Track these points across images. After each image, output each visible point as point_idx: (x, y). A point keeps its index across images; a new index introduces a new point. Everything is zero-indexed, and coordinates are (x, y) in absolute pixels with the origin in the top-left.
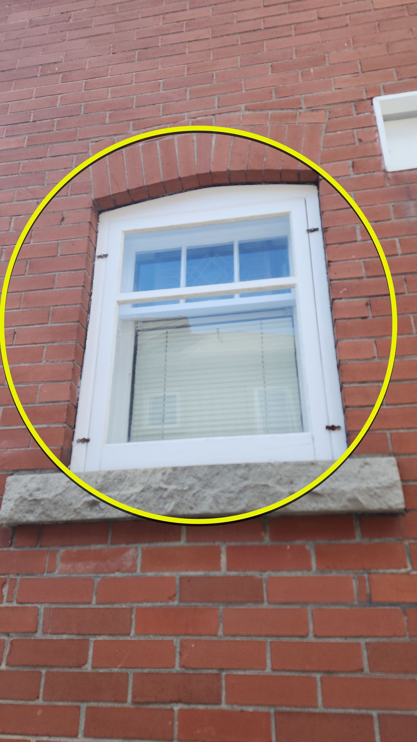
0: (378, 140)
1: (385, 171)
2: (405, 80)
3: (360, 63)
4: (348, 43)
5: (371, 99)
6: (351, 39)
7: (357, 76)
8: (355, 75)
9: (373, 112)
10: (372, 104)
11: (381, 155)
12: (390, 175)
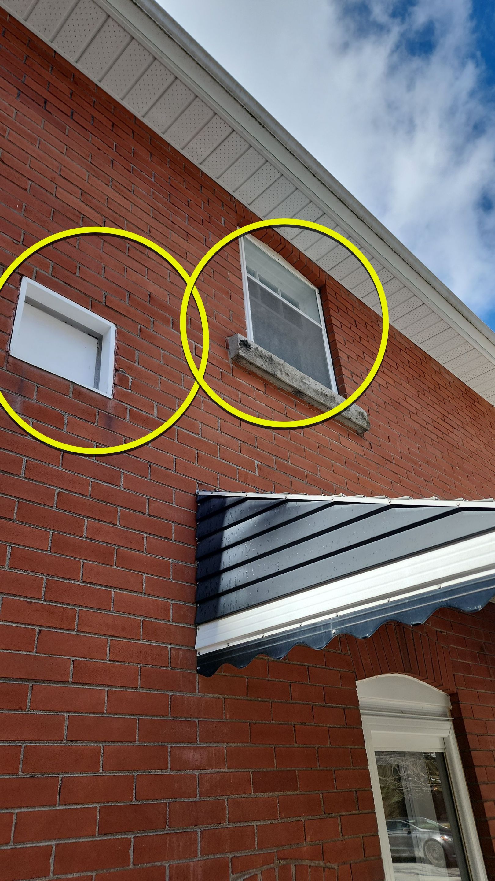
0: (12, 319)
1: (8, 353)
2: (57, 280)
3: (24, 234)
4: (21, 207)
5: (22, 276)
6: (24, 205)
7: (16, 244)
8: (15, 242)
9: (18, 289)
10: (20, 281)
11: (10, 335)
12: (10, 359)
